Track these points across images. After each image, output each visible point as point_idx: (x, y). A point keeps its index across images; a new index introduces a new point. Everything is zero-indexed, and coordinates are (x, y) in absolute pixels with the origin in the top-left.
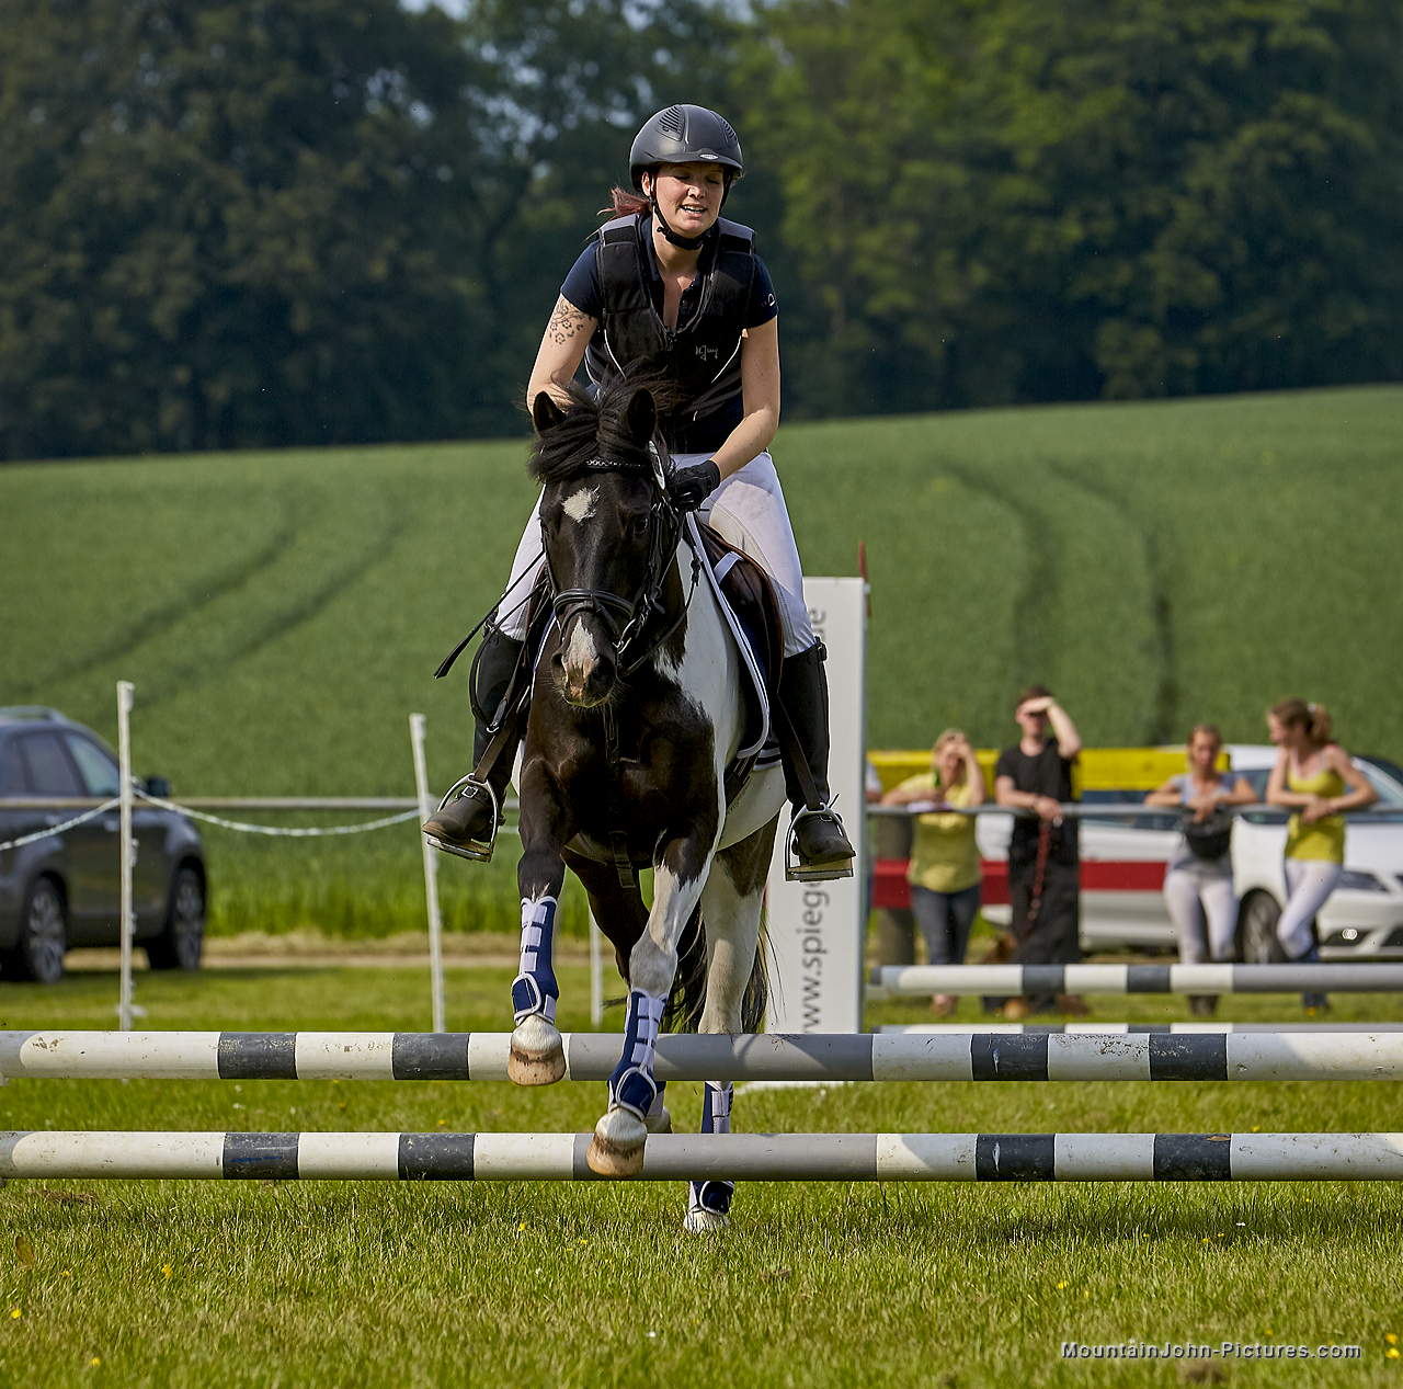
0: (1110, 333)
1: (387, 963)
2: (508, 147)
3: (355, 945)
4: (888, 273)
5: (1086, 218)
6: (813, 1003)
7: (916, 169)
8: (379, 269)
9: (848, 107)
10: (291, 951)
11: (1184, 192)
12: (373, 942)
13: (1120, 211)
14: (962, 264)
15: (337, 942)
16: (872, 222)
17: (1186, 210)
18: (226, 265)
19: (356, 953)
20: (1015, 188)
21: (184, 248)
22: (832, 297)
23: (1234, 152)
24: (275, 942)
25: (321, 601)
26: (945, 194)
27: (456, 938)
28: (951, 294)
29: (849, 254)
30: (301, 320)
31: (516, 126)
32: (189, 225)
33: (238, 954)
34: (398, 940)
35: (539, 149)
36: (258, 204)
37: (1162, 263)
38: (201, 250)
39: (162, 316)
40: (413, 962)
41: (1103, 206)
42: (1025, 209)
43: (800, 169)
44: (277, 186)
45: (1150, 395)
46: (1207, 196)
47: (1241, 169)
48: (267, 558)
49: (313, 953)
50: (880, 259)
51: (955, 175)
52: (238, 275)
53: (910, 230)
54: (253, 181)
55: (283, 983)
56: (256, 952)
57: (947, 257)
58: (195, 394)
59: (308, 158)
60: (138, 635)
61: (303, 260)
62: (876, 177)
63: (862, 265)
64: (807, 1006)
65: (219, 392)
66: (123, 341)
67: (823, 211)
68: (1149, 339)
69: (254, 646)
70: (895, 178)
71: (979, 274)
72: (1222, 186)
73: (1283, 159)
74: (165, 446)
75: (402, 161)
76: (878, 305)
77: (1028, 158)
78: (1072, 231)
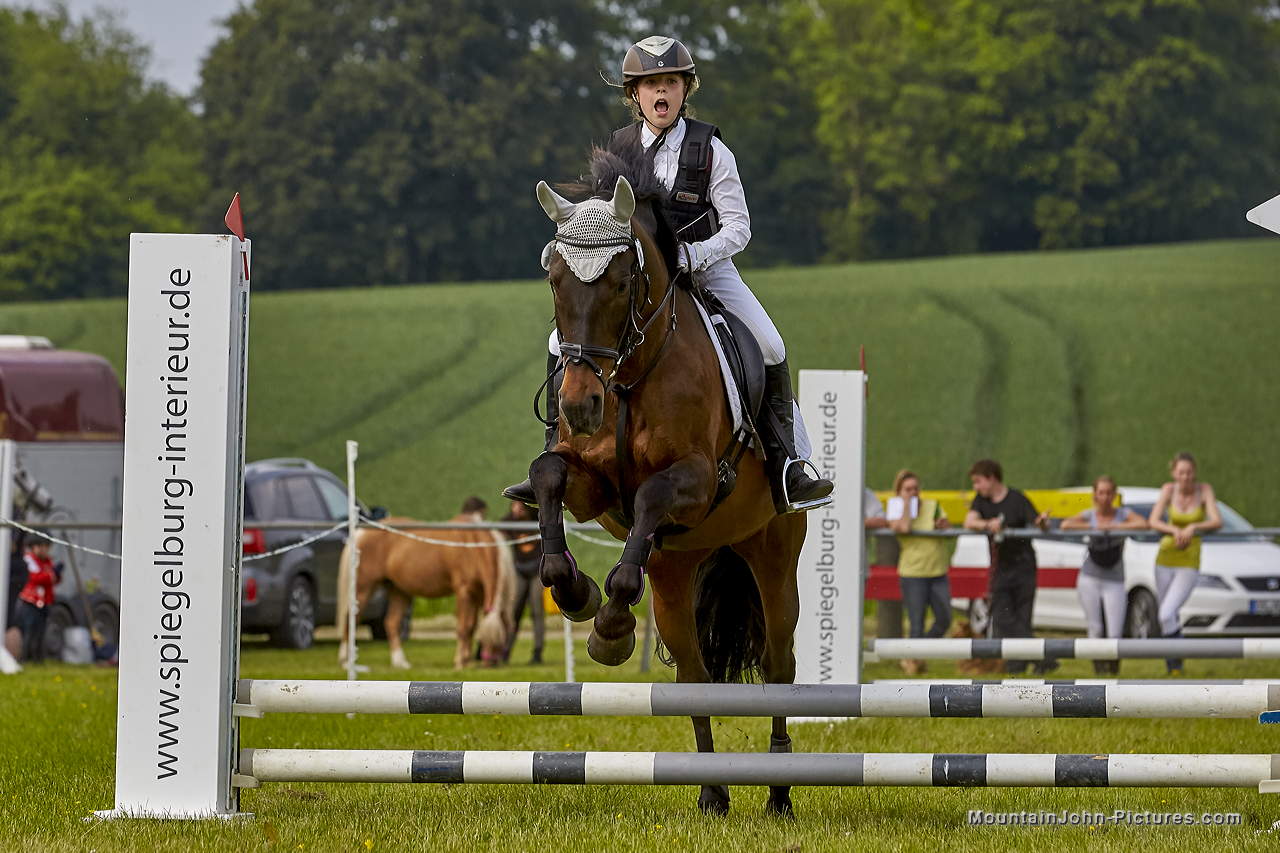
0: (1043, 204)
4: (889, 161)
5: (1027, 124)
6: (827, 664)
7: (910, 89)
9: (863, 47)
11: (1096, 106)
13: (1051, 120)
14: (940, 157)
16: (879, 127)
17: (1097, 119)
18: (432, 154)
20: (977, 103)
21: (404, 143)
22: (851, 178)
23: (1129, 78)
25: (495, 386)
26: (928, 107)
28: (934, 177)
29: (863, 148)
30: (483, 193)
32: (407, 127)
36: (455, 113)
37: (1080, 155)
38: (415, 145)
39: (388, 189)
41: (1039, 116)
42: (986, 117)
43: (829, 90)
44: (467, 101)
45: (1071, 246)
46: (1111, 109)
47: (1133, 90)
48: (459, 358)
50: (884, 152)
51: (936, 94)
52: (440, 161)
53: (905, 132)
54: (451, 97)
57: (931, 150)
58: (410, 243)
59: (489, 81)
60: (369, 410)
61: (485, 151)
62: (882, 95)
63: (872, 156)
64: (822, 666)
65: (425, 243)
66: (361, 207)
67: (846, 117)
68: (1070, 208)
69: (449, 418)
70: (896, 96)
71: (953, 162)
72: (1122, 102)
73: (1165, 83)
74: (389, 280)
75: (554, 83)
76: (882, 184)
77: (987, 82)
78: (1017, 132)
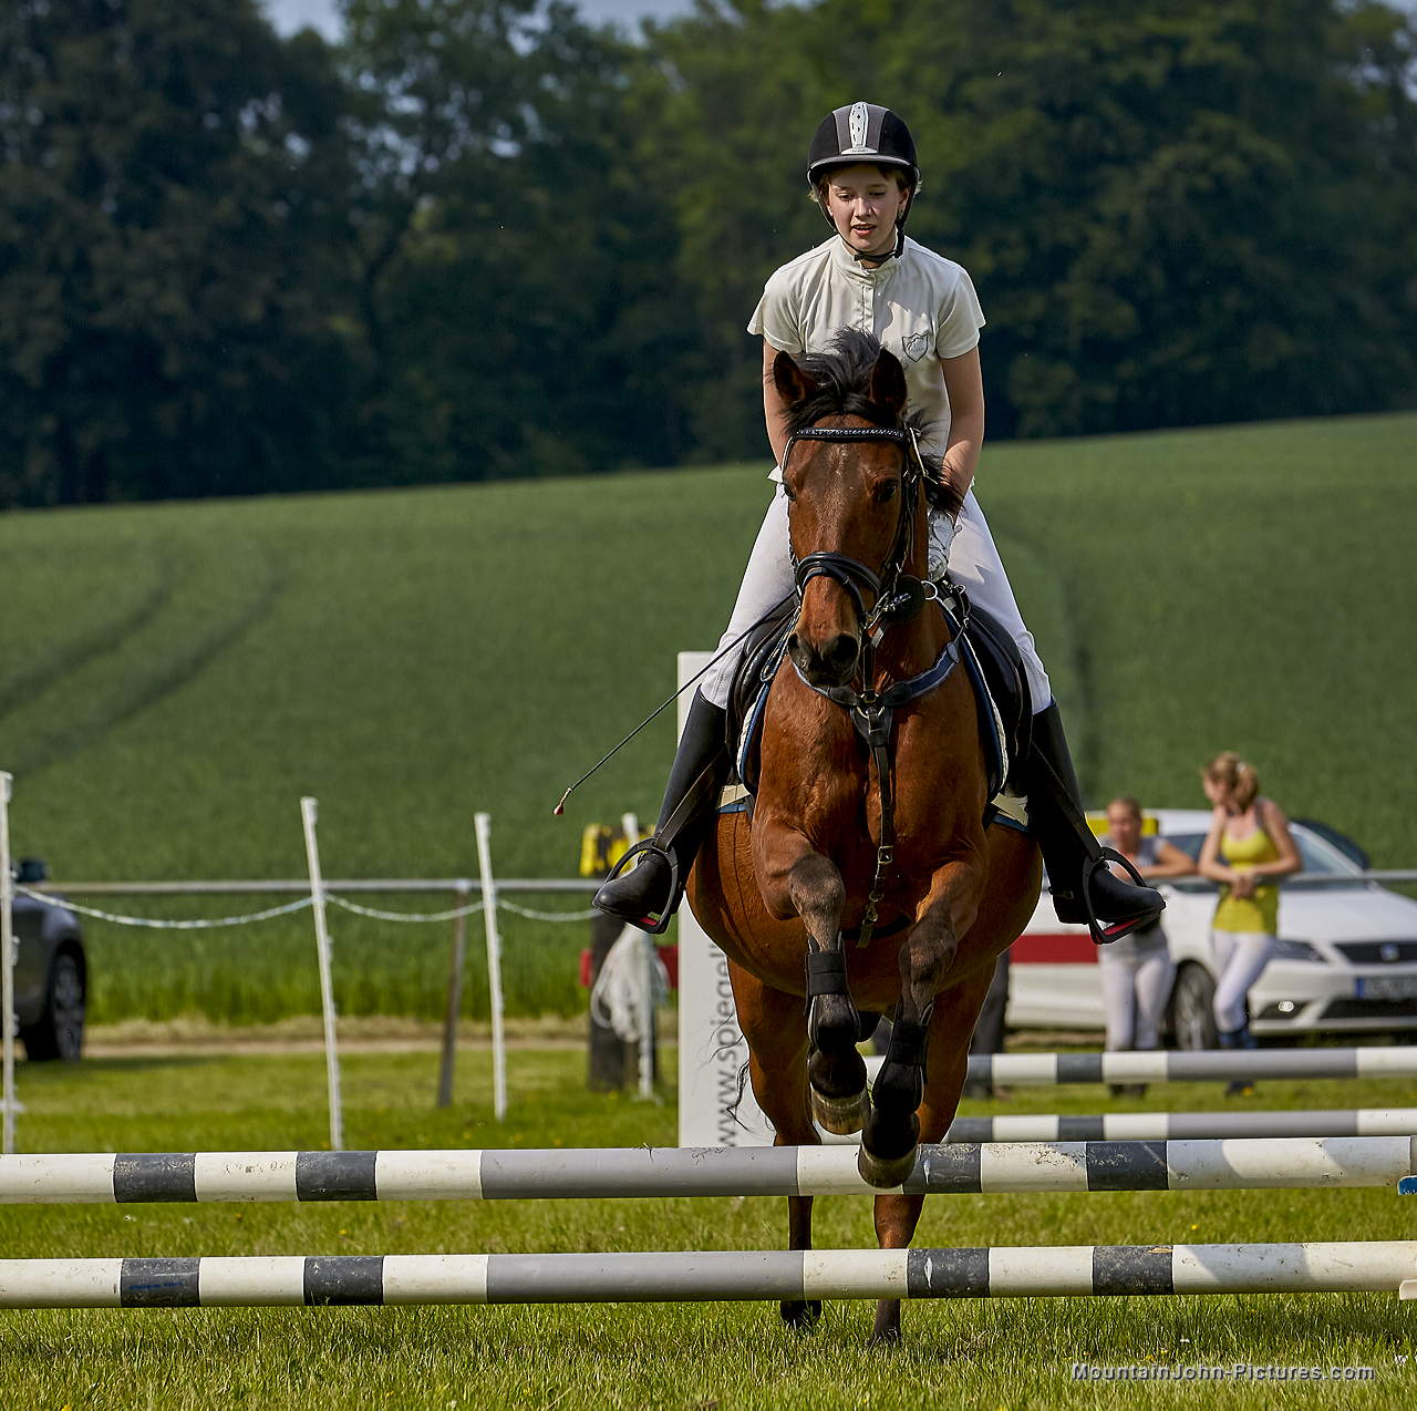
0: (1022, 370)
1: (277, 1050)
2: (388, 179)
3: (242, 1031)
5: (997, 246)
8: (254, 311)
9: (745, 134)
10: (176, 1038)
11: (1098, 219)
12: (260, 1028)
13: (1031, 240)
15: (223, 1029)
16: (772, 253)
17: (1101, 238)
18: (94, 307)
19: (244, 1040)
20: (921, 217)
21: (50, 290)
22: (731, 334)
23: (1149, 176)
24: (158, 1029)
25: (199, 663)
27: (351, 1022)
30: (172, 366)
31: (396, 156)
32: (54, 267)
33: (121, 1042)
34: (288, 1025)
35: (420, 181)
36: (126, 244)
37: (1076, 294)
38: (67, 293)
39: (26, 362)
40: (304, 1049)
41: (1014, 235)
43: (695, 200)
44: (145, 225)
45: (1066, 432)
46: (1123, 223)
47: (1158, 194)
48: (141, 619)
49: (199, 1040)
52: (106, 318)
55: (169, 1073)
56: (139, 1040)
58: (62, 443)
59: (177, 195)
61: (173, 302)
62: (775, 207)
65: (86, 441)
67: (720, 242)
68: (1064, 373)
69: (129, 713)
70: (796, 208)
72: (1137, 211)
73: (1203, 183)
74: (33, 500)
75: (278, 195)
77: (934, 184)
78: (981, 261)
